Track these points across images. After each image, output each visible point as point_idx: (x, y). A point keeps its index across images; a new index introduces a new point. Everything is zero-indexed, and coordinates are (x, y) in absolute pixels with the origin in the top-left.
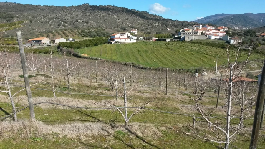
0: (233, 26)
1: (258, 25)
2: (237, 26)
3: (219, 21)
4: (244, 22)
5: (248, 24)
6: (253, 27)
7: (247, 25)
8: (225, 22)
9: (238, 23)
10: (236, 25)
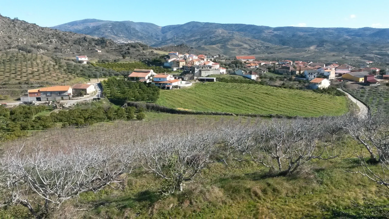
0: (115, 38)
1: (144, 38)
2: (120, 39)
3: (95, 30)
4: (128, 33)
5: (133, 36)
6: (139, 40)
7: (132, 38)
8: (104, 33)
9: (120, 34)
10: (118, 37)
